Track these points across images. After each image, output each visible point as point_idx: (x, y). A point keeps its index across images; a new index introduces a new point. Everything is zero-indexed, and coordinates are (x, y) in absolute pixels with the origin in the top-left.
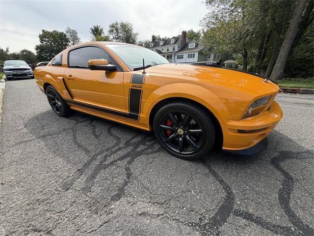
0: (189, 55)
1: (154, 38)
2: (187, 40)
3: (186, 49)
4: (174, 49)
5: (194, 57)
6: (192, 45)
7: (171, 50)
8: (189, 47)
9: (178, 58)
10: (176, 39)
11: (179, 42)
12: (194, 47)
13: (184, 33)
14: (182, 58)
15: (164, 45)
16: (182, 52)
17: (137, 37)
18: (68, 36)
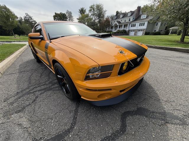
0: (140, 24)
1: (117, 13)
2: (141, 13)
3: (139, 19)
4: (130, 20)
5: (144, 25)
6: (143, 17)
7: (127, 21)
8: (141, 18)
9: (132, 26)
10: (132, 13)
11: (134, 14)
12: (145, 17)
13: (139, 8)
14: (135, 26)
15: (123, 17)
16: (136, 22)
17: (106, 12)
18: (67, 15)
